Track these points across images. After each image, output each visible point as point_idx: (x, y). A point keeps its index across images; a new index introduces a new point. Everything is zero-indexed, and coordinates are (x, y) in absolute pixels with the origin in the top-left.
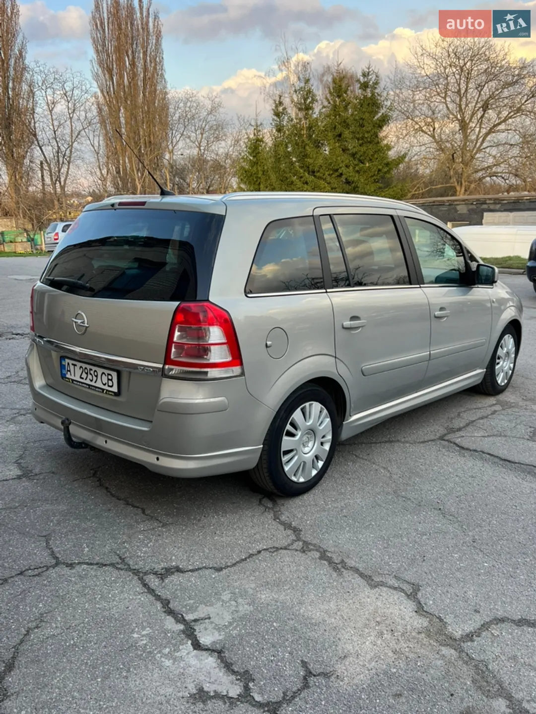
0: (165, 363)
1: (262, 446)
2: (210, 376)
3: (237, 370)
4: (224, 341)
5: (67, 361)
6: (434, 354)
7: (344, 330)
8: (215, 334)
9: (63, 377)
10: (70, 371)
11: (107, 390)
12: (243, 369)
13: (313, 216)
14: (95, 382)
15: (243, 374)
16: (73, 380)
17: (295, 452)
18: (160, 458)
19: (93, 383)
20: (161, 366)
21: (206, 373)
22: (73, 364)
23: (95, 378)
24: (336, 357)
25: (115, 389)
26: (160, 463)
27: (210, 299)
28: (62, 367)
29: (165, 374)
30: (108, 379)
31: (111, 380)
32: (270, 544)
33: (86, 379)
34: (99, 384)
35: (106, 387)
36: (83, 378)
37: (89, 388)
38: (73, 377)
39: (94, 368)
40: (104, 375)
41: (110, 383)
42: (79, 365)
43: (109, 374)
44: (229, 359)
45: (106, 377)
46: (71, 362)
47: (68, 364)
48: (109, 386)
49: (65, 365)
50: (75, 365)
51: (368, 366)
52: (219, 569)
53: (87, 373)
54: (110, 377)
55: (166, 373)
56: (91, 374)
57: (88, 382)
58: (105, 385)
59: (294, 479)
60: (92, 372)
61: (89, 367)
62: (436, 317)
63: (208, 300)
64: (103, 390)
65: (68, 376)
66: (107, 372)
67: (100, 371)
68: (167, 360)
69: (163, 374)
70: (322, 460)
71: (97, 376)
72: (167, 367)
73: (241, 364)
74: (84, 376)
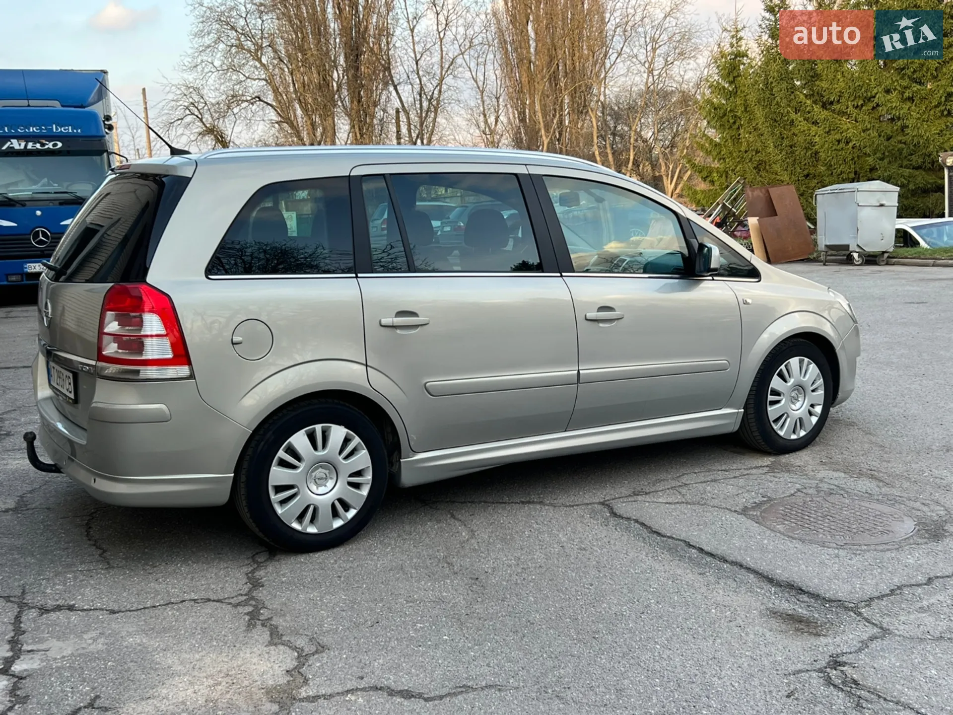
0: (98, 360)
1: (233, 475)
2: (142, 375)
3: (184, 370)
4: (164, 332)
6: (584, 374)
7: (382, 328)
8: (152, 323)
11: (70, 398)
12: (192, 370)
13: (349, 176)
14: (63, 388)
15: (192, 376)
17: (295, 490)
18: (97, 479)
20: (95, 363)
21: (138, 372)
23: (63, 383)
24: (367, 366)
25: (73, 395)
26: (96, 485)
27: (148, 281)
29: (99, 374)
30: (69, 384)
32: (203, 595)
34: (65, 390)
35: (69, 394)
37: (62, 397)
40: (66, 378)
41: (70, 388)
43: (69, 377)
44: (170, 356)
51: (437, 382)
52: (113, 612)
54: (70, 381)
58: (68, 390)
59: (296, 526)
60: (61, 376)
62: (587, 319)
63: (145, 281)
66: (68, 374)
68: (101, 356)
69: (96, 373)
70: (355, 509)
72: (101, 364)
73: (189, 362)
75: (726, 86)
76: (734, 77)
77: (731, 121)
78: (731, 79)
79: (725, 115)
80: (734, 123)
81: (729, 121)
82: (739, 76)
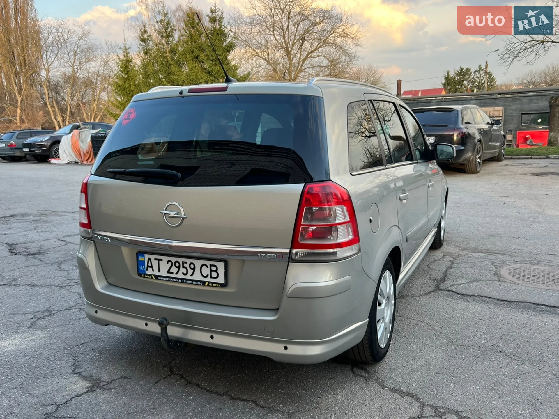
0: (292, 247)
1: (368, 319)
2: (338, 256)
3: (355, 248)
5: (147, 256)
7: (401, 202)
9: (141, 274)
10: (152, 267)
11: (209, 283)
12: (359, 246)
14: (192, 275)
15: (360, 251)
16: (156, 277)
19: (188, 277)
20: (288, 251)
21: (335, 253)
22: (156, 259)
23: (190, 272)
24: (399, 226)
25: (221, 279)
26: (289, 352)
27: (332, 178)
28: (139, 263)
29: (292, 259)
30: (211, 271)
31: (216, 271)
33: (177, 273)
34: (197, 276)
35: (208, 279)
36: (172, 273)
37: (182, 282)
38: (156, 273)
39: (189, 261)
40: (204, 267)
41: (214, 274)
42: (165, 259)
43: (211, 266)
44: (351, 237)
45: (209, 269)
46: (153, 257)
47: (149, 259)
48: (211, 277)
49: (144, 262)
50: (159, 260)
51: (409, 232)
53: (179, 267)
54: (214, 268)
55: (293, 257)
56: (184, 267)
57: (180, 276)
58: (205, 277)
59: (381, 345)
60: (187, 265)
61: (181, 260)
63: (330, 180)
64: (204, 283)
65: (149, 271)
66: (208, 263)
67: (198, 263)
68: (295, 244)
69: (291, 259)
71: (194, 269)
72: (294, 251)
73: (359, 241)
74: (174, 270)
75: (124, 75)
76: (127, 72)
77: (128, 92)
78: (126, 72)
79: (124, 89)
80: (130, 93)
81: (127, 93)
82: (129, 71)
